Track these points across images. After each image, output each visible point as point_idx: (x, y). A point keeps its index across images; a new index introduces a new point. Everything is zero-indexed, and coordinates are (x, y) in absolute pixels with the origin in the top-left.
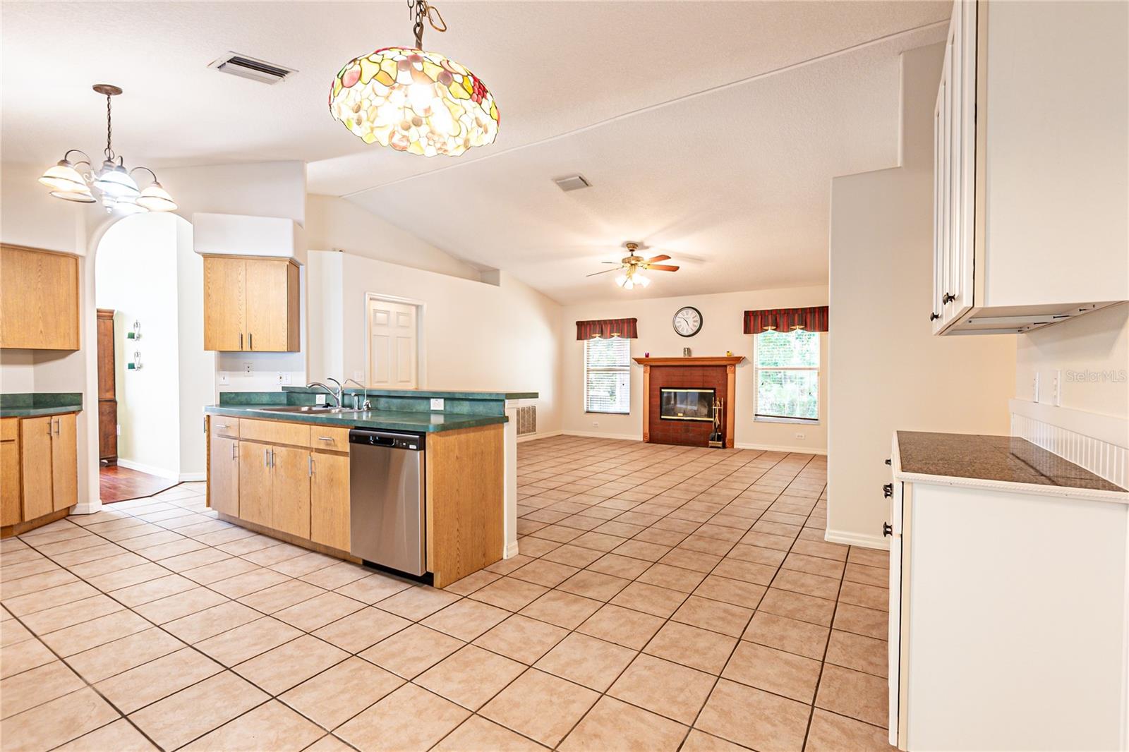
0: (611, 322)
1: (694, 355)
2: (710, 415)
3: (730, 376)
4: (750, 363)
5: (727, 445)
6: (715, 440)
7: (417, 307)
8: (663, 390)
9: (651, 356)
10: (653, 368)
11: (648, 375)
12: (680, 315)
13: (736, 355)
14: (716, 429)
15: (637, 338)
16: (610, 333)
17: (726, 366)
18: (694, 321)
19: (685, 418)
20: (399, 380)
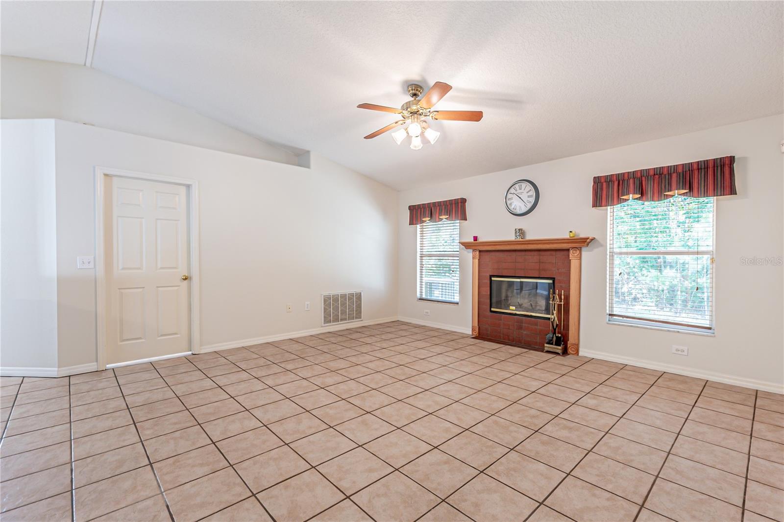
0: (439, 204)
1: (529, 237)
2: (547, 310)
3: (574, 263)
4: (602, 246)
5: (570, 351)
6: (552, 344)
7: (188, 187)
8: (493, 279)
9: (480, 240)
10: (481, 253)
11: (477, 261)
12: (512, 190)
13: (582, 236)
14: (555, 330)
15: (466, 220)
16: (439, 216)
17: (568, 250)
18: (529, 197)
19: (518, 313)
20: (159, 266)
